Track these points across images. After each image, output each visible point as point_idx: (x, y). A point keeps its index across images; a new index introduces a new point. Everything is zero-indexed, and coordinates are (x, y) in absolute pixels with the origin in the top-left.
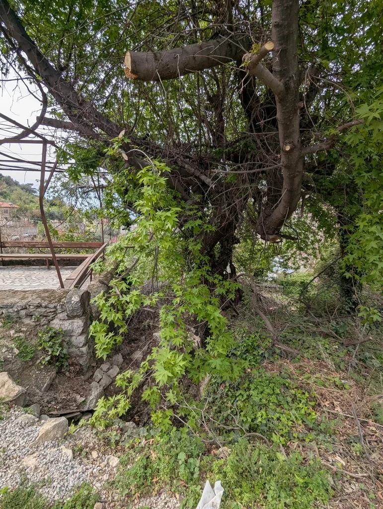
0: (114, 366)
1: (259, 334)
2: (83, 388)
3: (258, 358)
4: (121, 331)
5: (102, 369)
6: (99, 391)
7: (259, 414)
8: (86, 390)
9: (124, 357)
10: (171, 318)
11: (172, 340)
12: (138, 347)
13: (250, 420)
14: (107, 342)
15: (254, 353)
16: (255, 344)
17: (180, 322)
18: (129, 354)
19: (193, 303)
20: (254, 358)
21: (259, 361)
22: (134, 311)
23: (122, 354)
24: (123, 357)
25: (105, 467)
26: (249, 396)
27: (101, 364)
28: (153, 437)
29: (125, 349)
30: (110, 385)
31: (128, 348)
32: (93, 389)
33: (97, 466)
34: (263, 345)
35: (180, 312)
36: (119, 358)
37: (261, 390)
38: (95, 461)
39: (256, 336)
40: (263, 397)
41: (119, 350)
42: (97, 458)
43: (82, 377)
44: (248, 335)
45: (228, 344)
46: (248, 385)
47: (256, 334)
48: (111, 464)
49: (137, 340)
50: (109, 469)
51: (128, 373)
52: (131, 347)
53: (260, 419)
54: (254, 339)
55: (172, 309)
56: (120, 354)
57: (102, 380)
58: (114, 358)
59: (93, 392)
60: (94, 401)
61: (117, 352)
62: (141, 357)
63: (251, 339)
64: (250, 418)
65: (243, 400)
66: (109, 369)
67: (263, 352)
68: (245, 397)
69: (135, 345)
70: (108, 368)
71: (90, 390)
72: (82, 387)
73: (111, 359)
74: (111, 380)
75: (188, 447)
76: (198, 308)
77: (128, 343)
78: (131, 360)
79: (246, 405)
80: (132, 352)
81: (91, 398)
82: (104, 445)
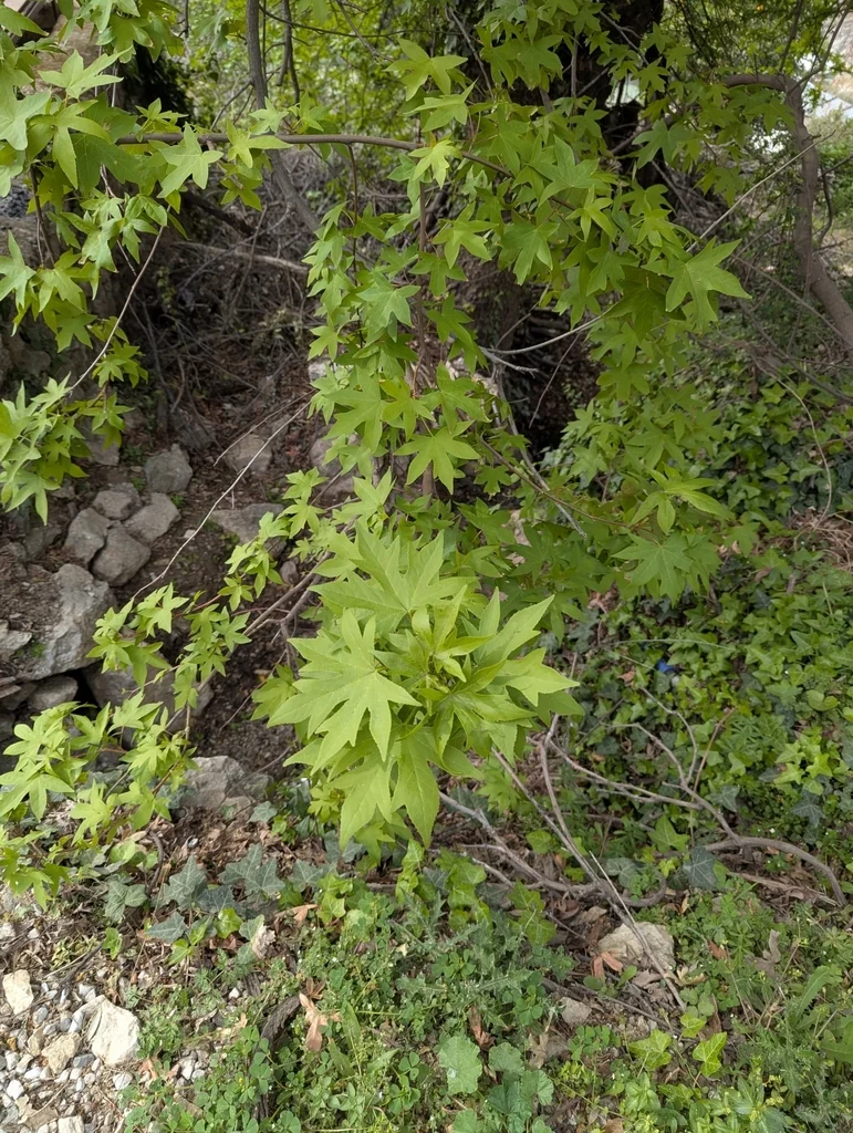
0: (156, 497)
1: (805, 388)
2: (22, 594)
3: (783, 495)
4: (106, 369)
5: (101, 511)
6: (90, 602)
7: (790, 753)
8: (37, 600)
9: (196, 459)
10: (386, 303)
11: (406, 449)
12: (251, 417)
13: (739, 767)
14: (41, 432)
15: (767, 473)
16: (783, 435)
17: (454, 326)
18: (213, 444)
19: (551, 191)
20: (764, 494)
21: (783, 508)
22: (132, 245)
23: (183, 447)
24: (191, 456)
25: (69, 1065)
26: (737, 663)
27: (97, 489)
28: (307, 895)
29: (198, 429)
30: (145, 567)
31: (209, 424)
32: (65, 596)
33: (26, 1059)
34: (820, 438)
35: (452, 257)
36: (174, 463)
37: (805, 648)
38: (19, 1025)
39: (787, 396)
40: (813, 682)
41: (171, 431)
42: (32, 1010)
43: (13, 547)
44: (746, 392)
45: (690, 443)
46: (740, 617)
47: (790, 387)
48: (97, 1049)
49: (243, 389)
50: (90, 1078)
51: (160, 604)
52: (223, 419)
53: (793, 774)
54: (777, 411)
55: (391, 233)
56: (175, 446)
57: (106, 555)
58: (150, 465)
59: (66, 609)
60: (77, 640)
61: (160, 438)
62: (264, 459)
63: (760, 408)
64: (741, 758)
65: (705, 675)
66: (132, 509)
67: (812, 470)
68: (718, 666)
69: (238, 410)
70: (129, 507)
71: (53, 599)
72: (14, 589)
73: (138, 469)
74: (146, 552)
75: (487, 978)
76: (586, 226)
77: (208, 403)
78: (226, 470)
79: (719, 696)
80: (224, 440)
81: (60, 630)
82: (71, 930)
